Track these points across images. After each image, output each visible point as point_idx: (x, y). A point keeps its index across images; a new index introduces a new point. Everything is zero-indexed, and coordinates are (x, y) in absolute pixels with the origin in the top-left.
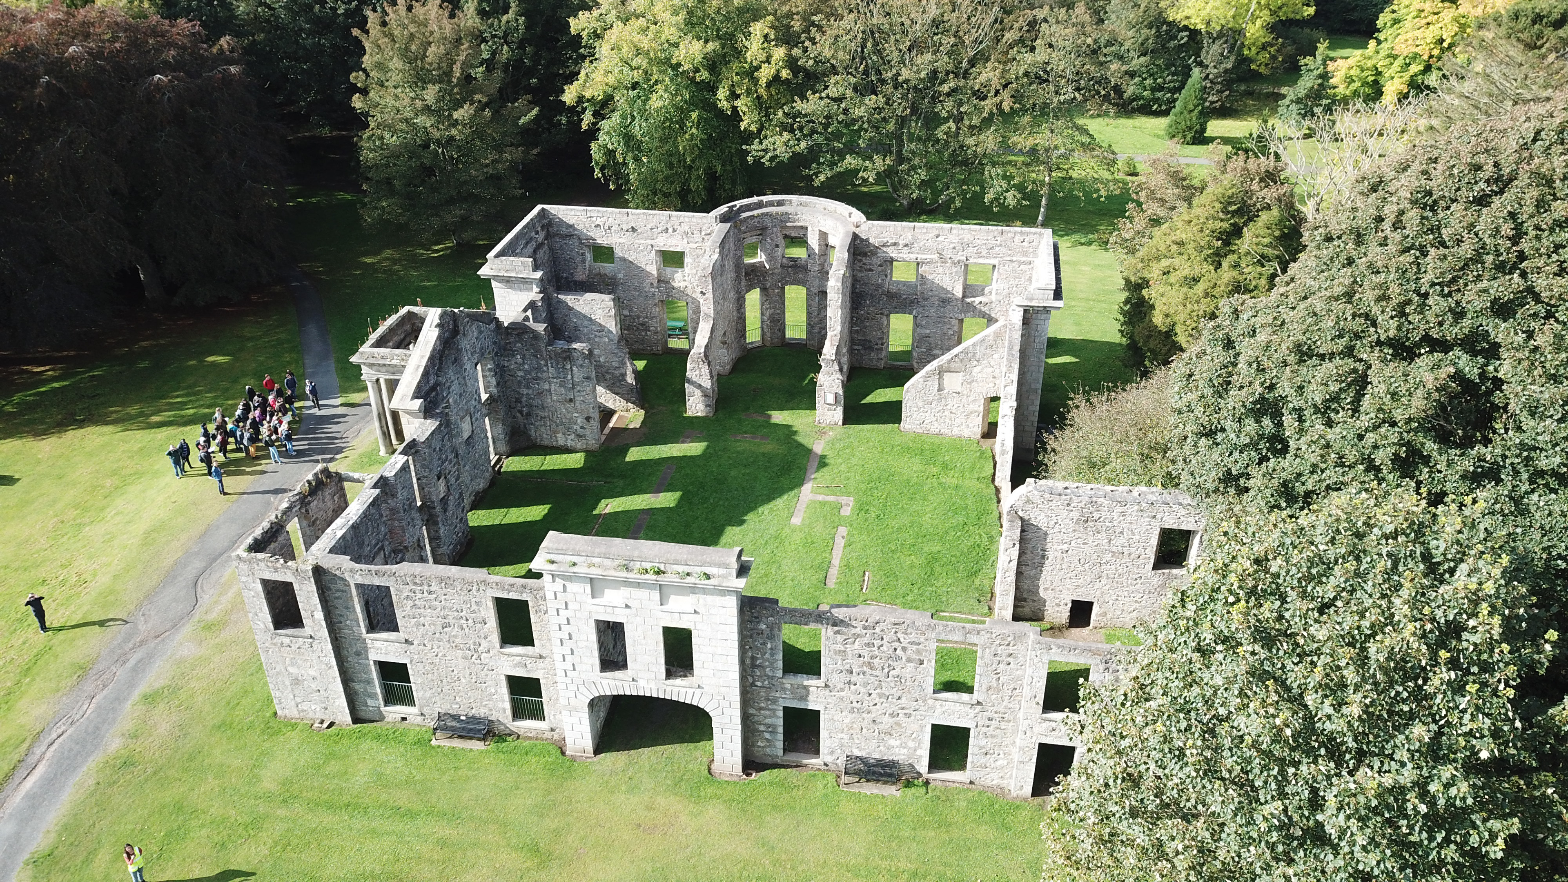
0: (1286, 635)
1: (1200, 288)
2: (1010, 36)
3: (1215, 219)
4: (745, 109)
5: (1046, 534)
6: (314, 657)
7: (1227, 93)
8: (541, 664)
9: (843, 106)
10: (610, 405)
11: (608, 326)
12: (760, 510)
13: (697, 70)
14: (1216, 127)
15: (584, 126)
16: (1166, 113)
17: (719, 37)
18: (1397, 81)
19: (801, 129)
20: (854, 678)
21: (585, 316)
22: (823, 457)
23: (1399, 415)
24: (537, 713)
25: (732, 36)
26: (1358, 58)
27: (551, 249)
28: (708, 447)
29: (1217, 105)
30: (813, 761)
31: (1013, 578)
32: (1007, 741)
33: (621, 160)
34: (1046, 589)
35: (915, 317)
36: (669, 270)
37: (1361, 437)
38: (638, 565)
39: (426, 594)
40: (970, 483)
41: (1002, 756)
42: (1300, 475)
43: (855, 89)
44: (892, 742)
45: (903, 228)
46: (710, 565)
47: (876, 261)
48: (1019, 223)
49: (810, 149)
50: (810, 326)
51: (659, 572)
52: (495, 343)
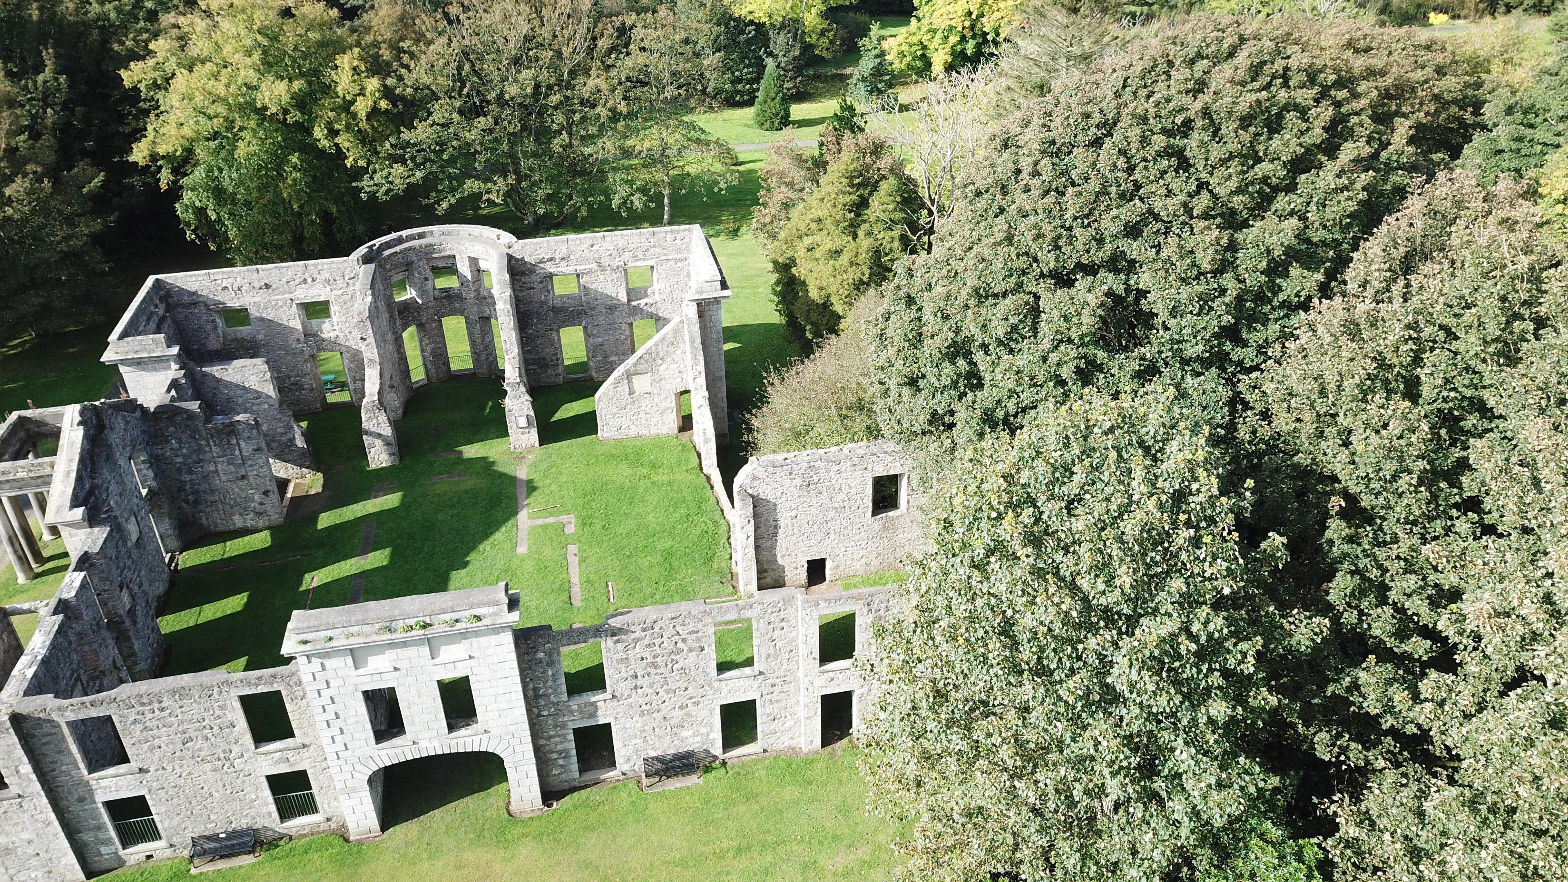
0: (1048, 534)
1: (844, 259)
2: (603, 44)
3: (843, 193)
4: (347, 144)
5: (775, 505)
6: (26, 817)
7: (800, 78)
8: (305, 753)
9: (451, 130)
10: (282, 474)
11: (265, 391)
12: (481, 547)
13: (286, 112)
14: (798, 111)
15: (163, 186)
16: (750, 103)
17: (302, 75)
18: (941, 52)
19: (413, 158)
20: (639, 682)
21: (237, 386)
22: (530, 482)
23: (1074, 334)
24: (308, 806)
25: (316, 73)
26: (905, 35)
27: (175, 321)
28: (404, 496)
29: (794, 91)
30: (611, 774)
31: (753, 552)
32: (791, 702)
33: (213, 217)
34: (783, 556)
35: (585, 328)
36: (314, 322)
37: (1045, 359)
38: (401, 623)
39: (157, 712)
40: (681, 476)
41: (789, 717)
42: (999, 402)
43: (461, 112)
44: (685, 733)
45: (557, 242)
46: (479, 606)
47: (534, 278)
48: (646, 225)
49: (425, 179)
50: (476, 355)
51: (425, 626)
52: (144, 432)
